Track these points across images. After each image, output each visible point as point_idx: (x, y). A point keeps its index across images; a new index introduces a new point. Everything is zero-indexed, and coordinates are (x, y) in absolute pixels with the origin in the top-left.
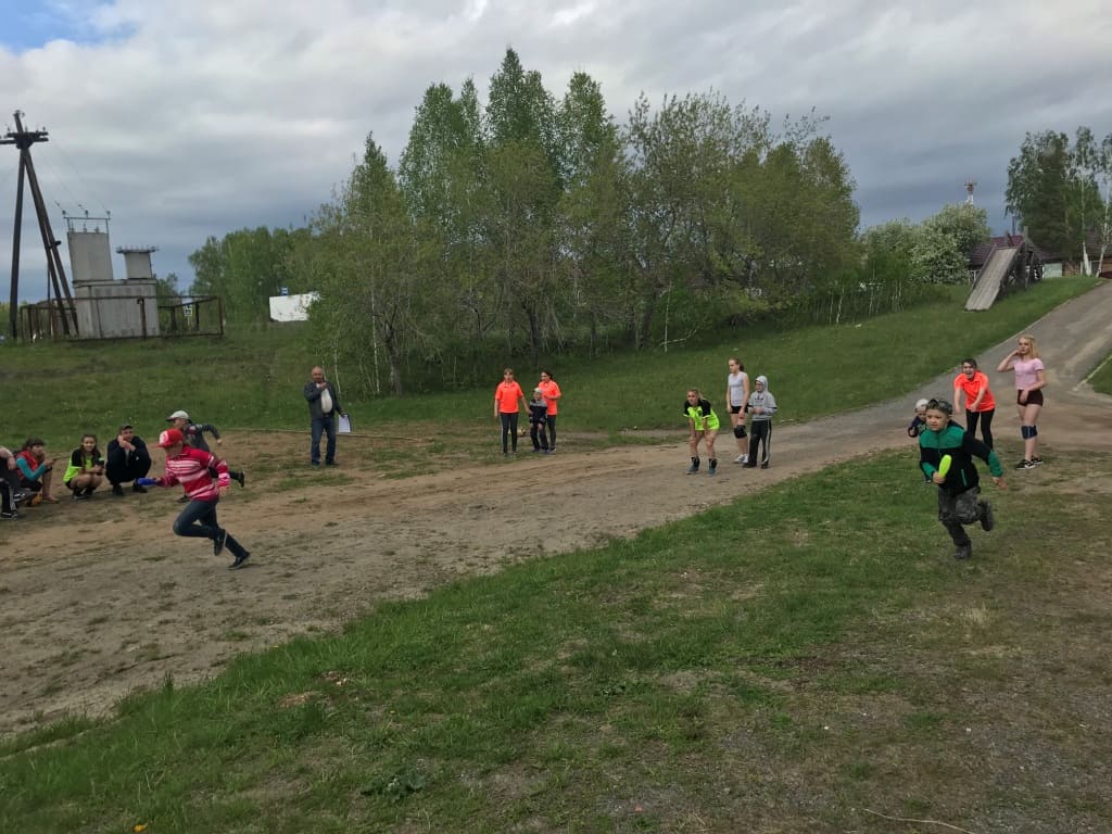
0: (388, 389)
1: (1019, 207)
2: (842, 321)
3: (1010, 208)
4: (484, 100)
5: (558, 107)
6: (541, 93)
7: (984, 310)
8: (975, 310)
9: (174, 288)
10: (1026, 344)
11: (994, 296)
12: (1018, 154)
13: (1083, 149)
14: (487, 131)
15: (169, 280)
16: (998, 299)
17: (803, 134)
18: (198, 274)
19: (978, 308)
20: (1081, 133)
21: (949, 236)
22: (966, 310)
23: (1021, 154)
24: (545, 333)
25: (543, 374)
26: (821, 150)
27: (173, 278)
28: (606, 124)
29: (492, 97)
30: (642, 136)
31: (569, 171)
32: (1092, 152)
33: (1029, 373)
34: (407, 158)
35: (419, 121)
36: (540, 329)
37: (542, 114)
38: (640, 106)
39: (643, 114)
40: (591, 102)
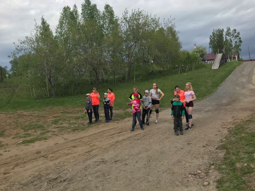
1: (212, 47)
3: (210, 47)
5: (101, 14)
6: (97, 11)
7: (217, 69)
11: (219, 66)
13: (228, 32)
15: (5, 67)
17: (168, 23)
18: (12, 66)
19: (215, 69)
20: (228, 28)
22: (212, 69)
23: (212, 34)
24: (100, 78)
26: (170, 29)
28: (115, 18)
30: (126, 21)
32: (230, 33)
35: (61, 17)
36: (99, 76)
37: (97, 16)
38: (125, 12)
39: (126, 15)
40: (110, 13)
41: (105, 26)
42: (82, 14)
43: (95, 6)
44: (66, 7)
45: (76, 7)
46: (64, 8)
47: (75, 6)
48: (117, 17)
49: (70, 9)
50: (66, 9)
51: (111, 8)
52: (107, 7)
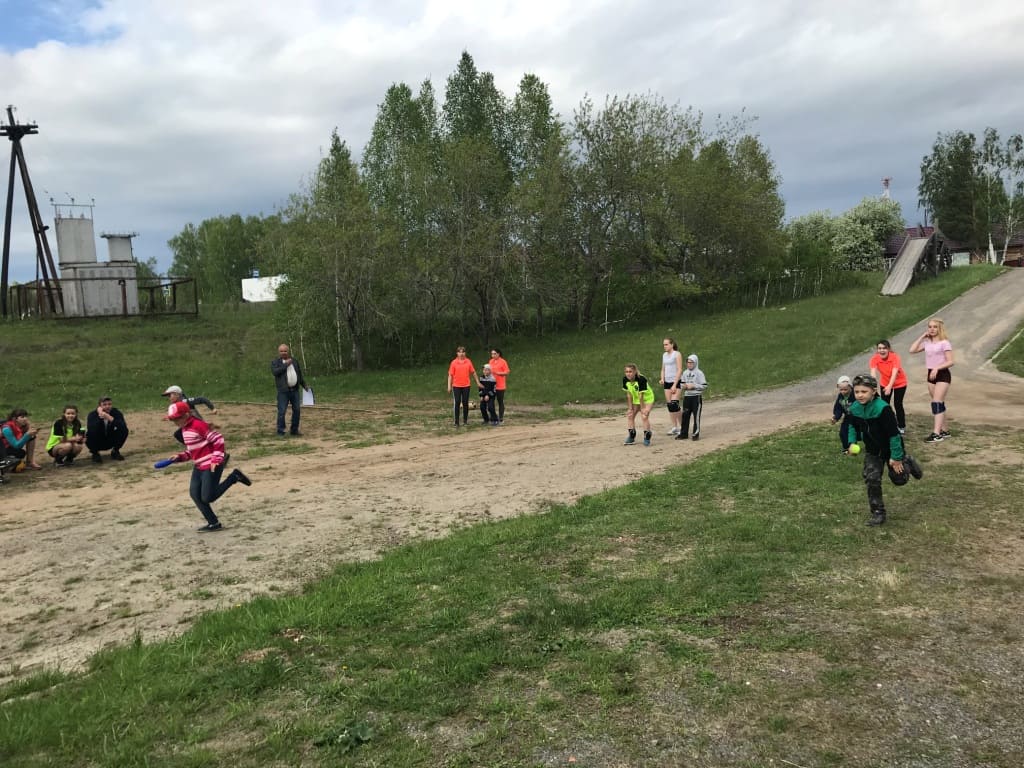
0: (350, 365)
1: (930, 200)
2: (768, 305)
3: (922, 202)
4: (440, 99)
5: (509, 106)
6: (494, 93)
7: (898, 295)
8: (890, 296)
9: (154, 271)
10: (935, 327)
11: (907, 284)
12: (930, 152)
13: (989, 148)
14: (443, 127)
15: (149, 263)
16: (911, 285)
17: (733, 132)
18: (177, 257)
19: (893, 294)
20: (988, 132)
21: (867, 226)
22: (882, 295)
23: (933, 152)
24: (495, 314)
25: (494, 352)
26: (750, 148)
27: (153, 261)
28: (552, 121)
29: (448, 96)
30: (586, 133)
31: (518, 165)
32: (998, 151)
33: (937, 353)
34: (369, 151)
35: (381, 118)
36: (491, 310)
37: (494, 112)
38: (584, 105)
39: (587, 114)
40: (539, 101)
41: (518, 143)
42: (445, 107)
43: (489, 78)
44: (398, 85)
45: (430, 88)
46: (392, 91)
47: (427, 84)
48: (558, 115)
49: (409, 93)
50: (398, 95)
51: (542, 86)
52: (530, 82)
